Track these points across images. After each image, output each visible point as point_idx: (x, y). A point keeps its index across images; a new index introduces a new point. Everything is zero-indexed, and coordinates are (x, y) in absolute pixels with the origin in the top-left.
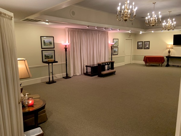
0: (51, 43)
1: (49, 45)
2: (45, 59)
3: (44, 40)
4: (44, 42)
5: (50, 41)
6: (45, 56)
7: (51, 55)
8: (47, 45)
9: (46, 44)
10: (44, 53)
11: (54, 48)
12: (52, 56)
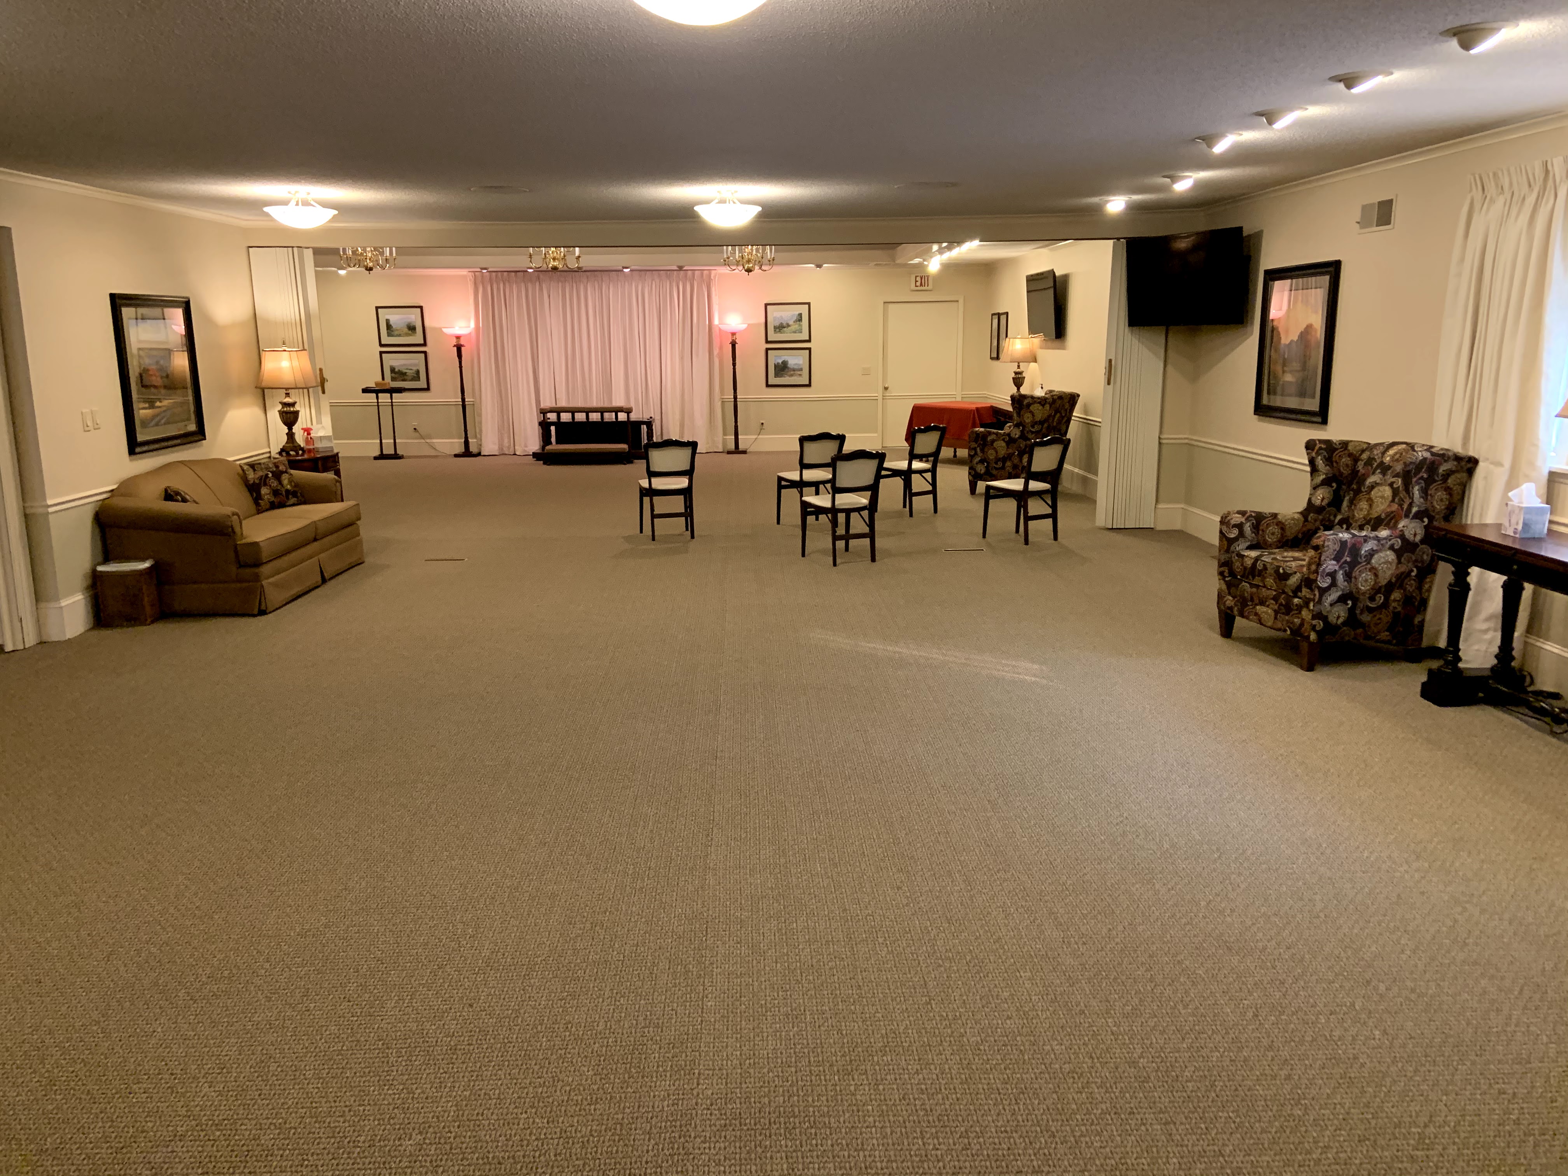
0: (412, 329)
1: (407, 335)
2: (393, 379)
3: (388, 317)
4: (389, 326)
5: (409, 321)
6: (393, 370)
7: (415, 369)
8: (399, 335)
9: (396, 333)
10: (391, 361)
11: (425, 344)
12: (418, 372)
